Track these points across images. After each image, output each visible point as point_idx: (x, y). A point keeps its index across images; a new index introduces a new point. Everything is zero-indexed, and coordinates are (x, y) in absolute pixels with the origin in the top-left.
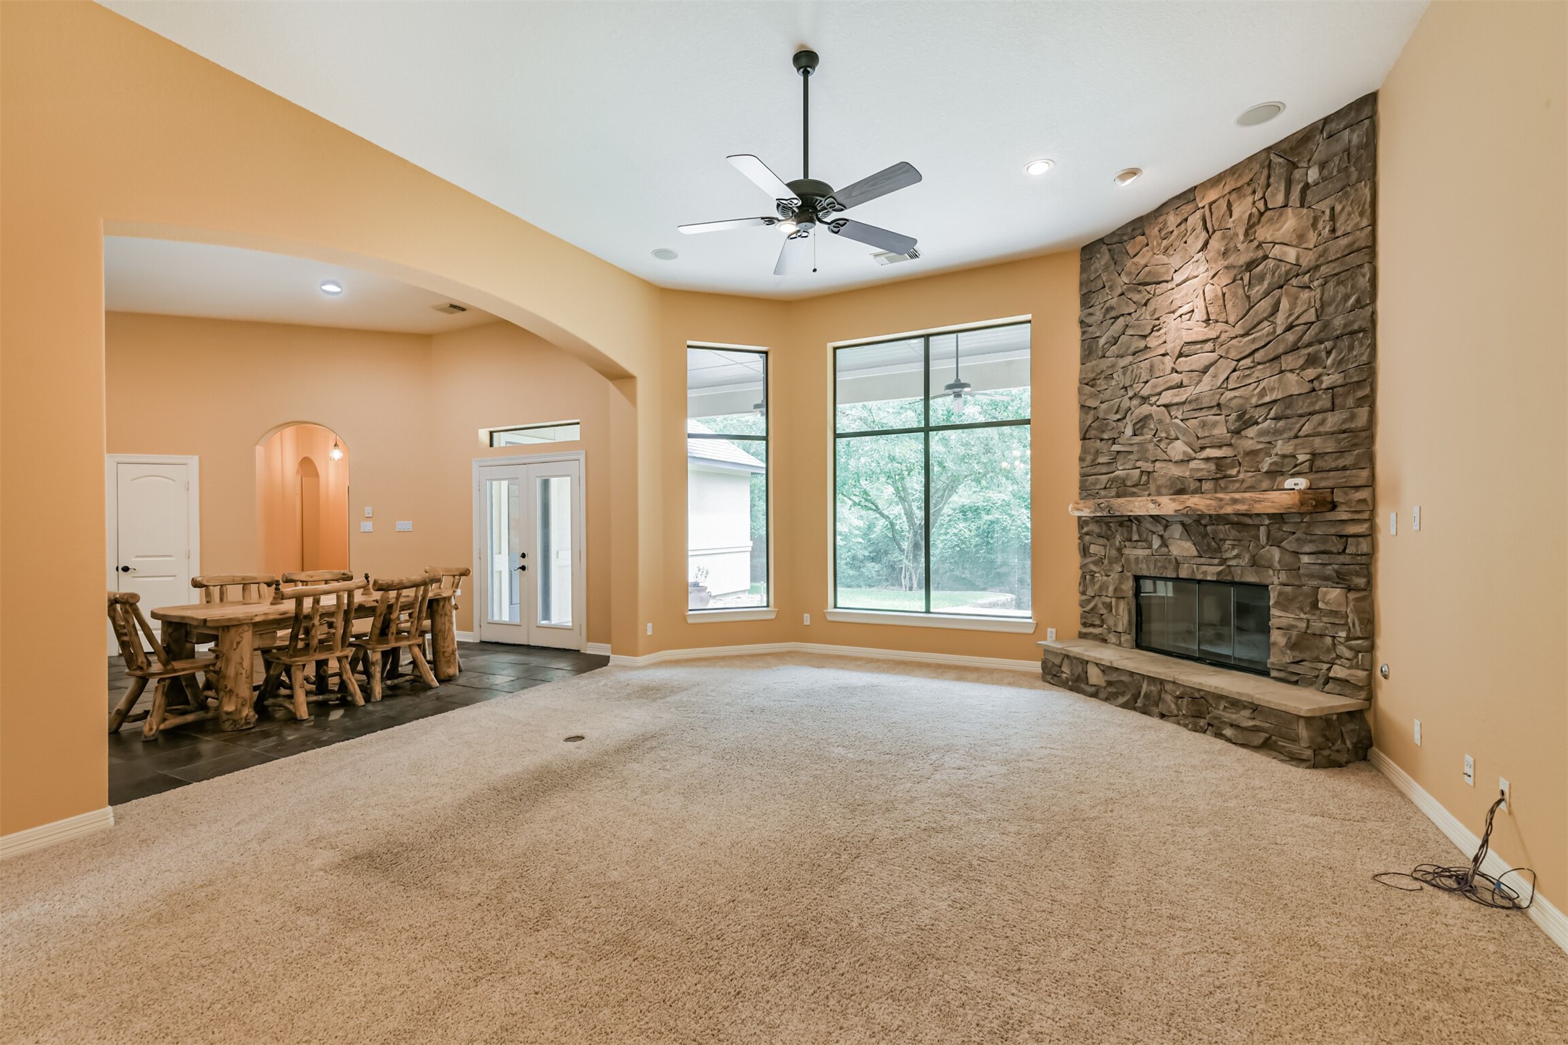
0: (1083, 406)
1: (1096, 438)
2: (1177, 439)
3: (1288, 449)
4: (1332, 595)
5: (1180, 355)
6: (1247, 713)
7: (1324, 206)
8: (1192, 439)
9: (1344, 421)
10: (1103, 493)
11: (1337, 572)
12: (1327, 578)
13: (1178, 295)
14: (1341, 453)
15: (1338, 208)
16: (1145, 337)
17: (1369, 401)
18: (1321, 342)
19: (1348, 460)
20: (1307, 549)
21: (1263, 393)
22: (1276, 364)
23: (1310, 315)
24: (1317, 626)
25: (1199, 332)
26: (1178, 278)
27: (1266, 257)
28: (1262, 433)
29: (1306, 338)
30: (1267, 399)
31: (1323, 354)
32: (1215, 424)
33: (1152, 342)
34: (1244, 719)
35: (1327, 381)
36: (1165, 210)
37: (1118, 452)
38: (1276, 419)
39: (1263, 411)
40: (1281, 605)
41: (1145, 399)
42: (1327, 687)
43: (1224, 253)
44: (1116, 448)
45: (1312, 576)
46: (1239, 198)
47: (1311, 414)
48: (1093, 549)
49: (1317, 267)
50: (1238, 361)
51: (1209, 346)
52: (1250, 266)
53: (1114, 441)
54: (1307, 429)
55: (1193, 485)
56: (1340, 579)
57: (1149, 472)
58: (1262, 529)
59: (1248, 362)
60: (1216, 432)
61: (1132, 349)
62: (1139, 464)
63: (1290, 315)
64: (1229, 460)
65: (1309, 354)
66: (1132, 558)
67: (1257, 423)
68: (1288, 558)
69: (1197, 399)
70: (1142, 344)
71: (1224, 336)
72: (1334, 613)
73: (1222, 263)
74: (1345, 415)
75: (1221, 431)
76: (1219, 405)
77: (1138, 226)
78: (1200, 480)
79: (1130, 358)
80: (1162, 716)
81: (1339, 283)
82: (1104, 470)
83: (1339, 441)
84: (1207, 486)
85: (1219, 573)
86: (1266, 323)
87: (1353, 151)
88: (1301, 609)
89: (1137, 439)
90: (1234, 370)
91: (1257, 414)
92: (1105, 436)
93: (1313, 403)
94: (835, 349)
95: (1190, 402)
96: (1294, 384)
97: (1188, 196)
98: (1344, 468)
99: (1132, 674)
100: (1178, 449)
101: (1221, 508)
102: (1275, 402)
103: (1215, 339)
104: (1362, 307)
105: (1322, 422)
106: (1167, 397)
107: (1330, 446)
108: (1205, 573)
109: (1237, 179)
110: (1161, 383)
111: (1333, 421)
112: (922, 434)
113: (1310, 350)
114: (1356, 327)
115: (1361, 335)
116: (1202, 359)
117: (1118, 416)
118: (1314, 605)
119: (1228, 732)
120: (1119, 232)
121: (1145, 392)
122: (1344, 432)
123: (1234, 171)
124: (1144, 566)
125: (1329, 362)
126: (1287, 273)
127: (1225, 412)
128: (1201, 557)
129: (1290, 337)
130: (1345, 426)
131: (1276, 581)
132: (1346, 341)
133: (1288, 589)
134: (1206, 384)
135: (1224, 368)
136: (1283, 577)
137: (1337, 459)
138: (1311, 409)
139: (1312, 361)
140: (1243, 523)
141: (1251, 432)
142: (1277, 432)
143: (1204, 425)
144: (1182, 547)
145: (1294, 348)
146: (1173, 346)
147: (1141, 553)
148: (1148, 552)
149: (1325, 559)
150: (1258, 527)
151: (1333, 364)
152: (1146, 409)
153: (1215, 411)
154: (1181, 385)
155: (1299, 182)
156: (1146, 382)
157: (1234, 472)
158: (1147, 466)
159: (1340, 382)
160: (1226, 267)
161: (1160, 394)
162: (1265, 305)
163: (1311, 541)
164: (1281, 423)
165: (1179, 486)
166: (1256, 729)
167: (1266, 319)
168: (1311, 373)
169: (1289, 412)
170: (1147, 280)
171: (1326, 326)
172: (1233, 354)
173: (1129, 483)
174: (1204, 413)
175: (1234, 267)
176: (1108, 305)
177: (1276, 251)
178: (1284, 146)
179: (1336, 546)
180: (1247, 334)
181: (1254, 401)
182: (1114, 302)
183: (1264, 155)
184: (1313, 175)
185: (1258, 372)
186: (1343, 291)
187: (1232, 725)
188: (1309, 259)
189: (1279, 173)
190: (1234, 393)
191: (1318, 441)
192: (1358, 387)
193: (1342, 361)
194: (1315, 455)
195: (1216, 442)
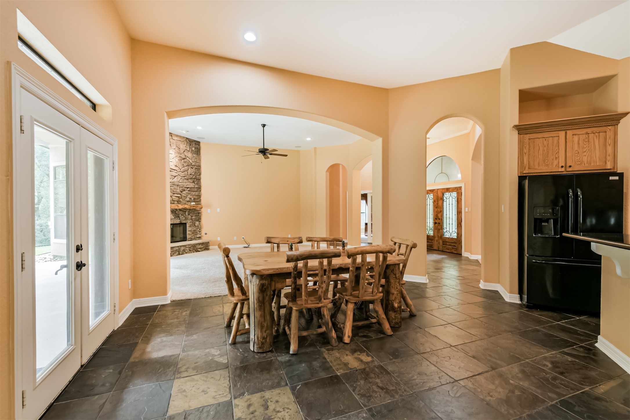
3: (191, 197)
4: (197, 223)
7: (195, 156)
8: (172, 191)
15: (197, 157)
19: (198, 200)
20: (194, 215)
21: (187, 185)
23: (193, 174)
24: (195, 229)
27: (186, 159)
28: (187, 193)
29: (193, 178)
32: (177, 189)
34: (200, 246)
35: (196, 186)
38: (188, 191)
40: (190, 226)
45: (195, 220)
46: (181, 143)
47: (194, 191)
49: (194, 166)
52: (184, 159)
54: (194, 194)
56: (198, 220)
58: (187, 212)
59: (183, 178)
63: (191, 172)
64: (180, 197)
67: (185, 191)
68: (191, 217)
69: (173, 182)
71: (178, 171)
72: (197, 226)
73: (178, 155)
75: (178, 191)
78: (174, 201)
80: (186, 253)
81: (197, 170)
83: (198, 197)
86: (186, 172)
88: (193, 227)
91: (185, 189)
93: (194, 190)
95: (172, 183)
99: (178, 247)
102: (188, 188)
105: (195, 193)
107: (196, 198)
108: (176, 222)
109: (181, 139)
111: (197, 193)
113: (194, 180)
115: (199, 180)
118: (195, 226)
123: (180, 137)
126: (190, 164)
128: (175, 218)
129: (191, 176)
131: (189, 222)
134: (175, 180)
135: (179, 178)
136: (191, 221)
139: (194, 182)
140: (183, 210)
141: (184, 192)
142: (189, 194)
143: (175, 189)
145: (191, 179)
149: (196, 217)
150: (186, 211)
153: (177, 186)
155: (191, 148)
157: (181, 200)
159: (198, 187)
160: (180, 156)
162: (186, 168)
164: (189, 192)
166: (203, 247)
167: (186, 171)
168: (194, 184)
169: (191, 190)
171: (196, 177)
172: (181, 175)
174: (175, 186)
175: (181, 157)
177: (188, 158)
178: (190, 140)
179: (198, 215)
180: (183, 172)
181: (185, 186)
183: (186, 139)
184: (193, 149)
185: (185, 181)
186: (198, 172)
187: (199, 248)
188: (193, 164)
189: (189, 144)
190: (181, 184)
191: (195, 196)
192: (199, 188)
193: (197, 183)
194: (194, 199)
195: (178, 193)
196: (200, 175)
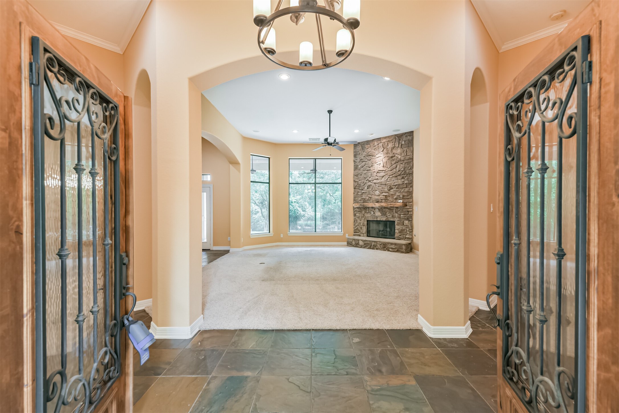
0: (354, 181)
1: (358, 189)
2: (377, 190)
3: (399, 194)
4: (406, 222)
5: (378, 173)
6: (394, 245)
7: (405, 149)
8: (380, 191)
9: (408, 190)
10: (360, 202)
11: (407, 218)
12: (405, 219)
13: (377, 160)
14: (408, 196)
15: (407, 150)
16: (370, 167)
17: (412, 186)
18: (404, 175)
19: (409, 197)
20: (402, 214)
21: (394, 183)
22: (396, 177)
23: (403, 169)
24: (404, 228)
25: (382, 169)
26: (377, 156)
27: (395, 156)
28: (394, 191)
29: (402, 174)
30: (395, 184)
31: (405, 177)
32: (385, 188)
33: (371, 169)
34: (393, 246)
35: (406, 182)
36: (374, 140)
37: (363, 192)
39: (394, 186)
40: (398, 225)
41: (370, 181)
42: (405, 240)
43: (387, 153)
44: (363, 191)
45: (403, 219)
46: (390, 143)
47: (403, 188)
48: (357, 215)
49: (404, 160)
50: (390, 176)
51: (384, 172)
52: (392, 157)
53: (362, 190)
54: (402, 191)
55: (380, 201)
56: (408, 219)
57: (370, 197)
58: (394, 210)
59: (391, 176)
60: (385, 190)
61: (367, 170)
62: (368, 195)
63: (399, 168)
64: (388, 196)
65: (402, 177)
66: (367, 216)
67: (393, 189)
68: (399, 215)
69: (381, 183)
70: (369, 169)
71: (386, 170)
72: (406, 226)
73: (386, 155)
74: (408, 189)
75: (386, 190)
76: (386, 184)
77: (368, 142)
78: (382, 200)
79: (366, 172)
80: (377, 249)
81: (408, 164)
82: (360, 196)
83: (407, 194)
84: (383, 201)
85: (386, 219)
86: (395, 169)
87: (410, 140)
88: (401, 225)
89: (368, 190)
90: (389, 178)
91: (393, 187)
92: (360, 188)
93: (403, 186)
94: (289, 159)
95: (380, 183)
96: (400, 182)
97: (379, 139)
98: (408, 199)
99: (370, 241)
100: (377, 193)
101: (388, 206)
102: (396, 185)
103: (385, 171)
104: (411, 169)
105: (405, 190)
106: (375, 181)
107: (406, 195)
108: (383, 219)
109: (390, 138)
110: (374, 178)
111: (406, 190)
112: (314, 185)
113: (403, 176)
114: (410, 173)
115: (411, 174)
116: (382, 174)
117: (363, 184)
118: (403, 224)
119: (390, 250)
120: (363, 142)
121: (370, 179)
122: (408, 192)
123: (389, 137)
124: (370, 218)
125: (406, 178)
126: (399, 160)
127: (387, 186)
128: (382, 216)
129: (399, 173)
130: (408, 191)
131: (397, 220)
132: (408, 175)
133: (399, 221)
134: (383, 180)
135: (387, 177)
136: (398, 219)
137: (407, 197)
138: (403, 187)
139: (403, 178)
140: (391, 209)
141: (392, 190)
142: (397, 191)
143: (383, 188)
144: (378, 214)
145: (400, 175)
146: (376, 170)
147: (369, 215)
148: (371, 215)
149: (405, 215)
151: (406, 179)
152: (370, 183)
153: (385, 185)
154: (378, 179)
155: (401, 143)
156: (370, 177)
157: (388, 198)
158: (370, 196)
159: (408, 183)
160: (387, 156)
161: (373, 180)
162: (394, 165)
163: (403, 212)
164: (397, 189)
165: (377, 201)
166: (396, 248)
167: (395, 168)
168: (403, 180)
169: (399, 187)
170: (370, 155)
171: (405, 172)
172: (389, 174)
173: (366, 200)
174: (383, 185)
175: (389, 157)
176: (361, 158)
177: (397, 155)
178: (398, 135)
179: (407, 213)
180: (391, 171)
181: (393, 184)
182: (362, 158)
183: (394, 136)
184: (403, 143)
185: (393, 179)
186: (408, 166)
187: (391, 248)
188: (402, 158)
189: (397, 140)
190: (389, 182)
191: (404, 193)
192: (410, 184)
193: (408, 179)
194: (403, 196)
195: (385, 192)
196: (412, 168)
